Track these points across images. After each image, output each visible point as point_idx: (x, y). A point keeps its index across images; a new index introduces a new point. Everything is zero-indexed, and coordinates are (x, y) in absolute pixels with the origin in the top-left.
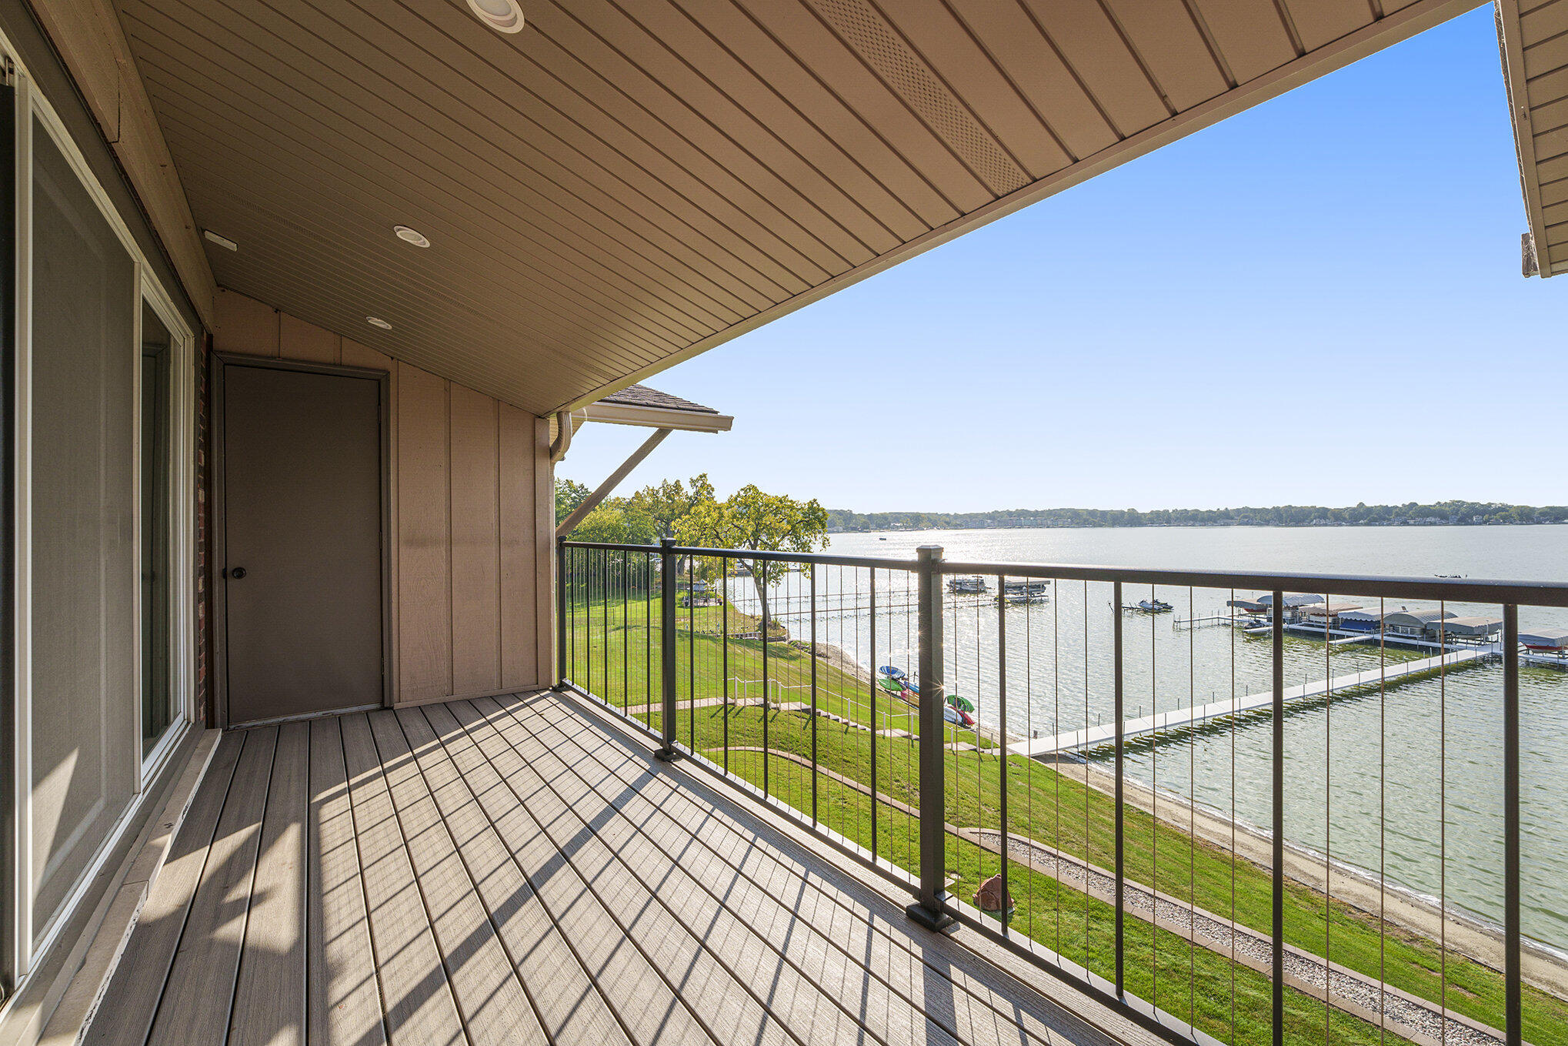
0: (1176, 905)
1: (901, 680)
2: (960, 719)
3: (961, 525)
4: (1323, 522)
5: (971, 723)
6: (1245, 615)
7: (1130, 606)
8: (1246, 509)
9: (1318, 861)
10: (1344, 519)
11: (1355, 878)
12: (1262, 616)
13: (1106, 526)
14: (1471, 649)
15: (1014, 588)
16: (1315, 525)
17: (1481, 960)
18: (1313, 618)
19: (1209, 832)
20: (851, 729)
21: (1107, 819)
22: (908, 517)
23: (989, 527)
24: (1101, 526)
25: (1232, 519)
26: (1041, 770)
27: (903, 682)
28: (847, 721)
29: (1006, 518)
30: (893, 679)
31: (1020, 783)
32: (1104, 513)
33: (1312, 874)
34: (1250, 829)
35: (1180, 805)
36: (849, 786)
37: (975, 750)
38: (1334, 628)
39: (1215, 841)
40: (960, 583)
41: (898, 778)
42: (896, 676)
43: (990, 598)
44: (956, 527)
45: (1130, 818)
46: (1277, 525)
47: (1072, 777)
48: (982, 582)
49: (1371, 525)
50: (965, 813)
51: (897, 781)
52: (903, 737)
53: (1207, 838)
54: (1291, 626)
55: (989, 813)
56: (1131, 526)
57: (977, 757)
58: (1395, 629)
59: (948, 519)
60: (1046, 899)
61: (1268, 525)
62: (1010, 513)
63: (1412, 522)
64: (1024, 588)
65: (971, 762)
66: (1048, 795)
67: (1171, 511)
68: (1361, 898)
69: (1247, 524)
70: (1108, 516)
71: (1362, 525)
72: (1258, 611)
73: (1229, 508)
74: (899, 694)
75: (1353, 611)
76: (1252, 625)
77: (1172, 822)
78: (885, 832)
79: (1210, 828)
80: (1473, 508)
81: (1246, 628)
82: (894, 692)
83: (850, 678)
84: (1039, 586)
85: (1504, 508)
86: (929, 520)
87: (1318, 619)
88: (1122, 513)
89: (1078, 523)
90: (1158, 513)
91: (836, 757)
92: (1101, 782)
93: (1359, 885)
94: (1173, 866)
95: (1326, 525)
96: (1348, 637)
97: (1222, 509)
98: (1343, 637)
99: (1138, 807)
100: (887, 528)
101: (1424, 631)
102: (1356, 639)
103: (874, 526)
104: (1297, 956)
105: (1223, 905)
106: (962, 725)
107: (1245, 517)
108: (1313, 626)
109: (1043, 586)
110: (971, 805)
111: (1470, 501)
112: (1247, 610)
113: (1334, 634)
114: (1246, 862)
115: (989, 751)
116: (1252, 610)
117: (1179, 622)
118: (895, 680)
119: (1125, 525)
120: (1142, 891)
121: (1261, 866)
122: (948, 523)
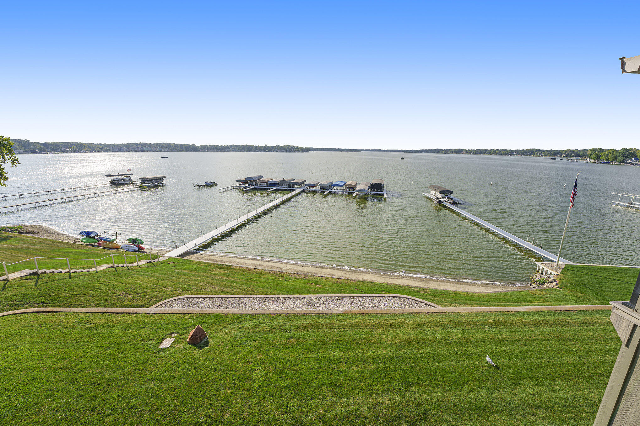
0: (252, 297)
1: (96, 237)
2: (137, 249)
3: (110, 150)
4: (256, 151)
5: (143, 249)
6: (241, 184)
7: (201, 185)
8: (234, 146)
9: (279, 262)
10: (262, 150)
11: (289, 264)
12: (247, 184)
13: (183, 151)
14: (299, 189)
15: (148, 181)
16: (254, 152)
17: (319, 275)
18: (261, 183)
19: (249, 264)
20: (72, 275)
21: (215, 273)
22: (74, 145)
23: (126, 151)
24: (181, 151)
25: (230, 149)
26: (184, 261)
27: (98, 237)
28: (69, 270)
29: (135, 146)
30: (90, 237)
31: (177, 270)
32: (182, 145)
33: (279, 267)
34: (260, 259)
35: (237, 258)
36: (89, 313)
37: (150, 262)
38: (267, 186)
39: (252, 267)
40: (118, 180)
41: (114, 291)
42: (92, 235)
43: (136, 186)
44: (107, 151)
45: (223, 269)
46: (244, 152)
47: (197, 260)
48: (130, 179)
49: (269, 152)
50: (157, 295)
51: (114, 293)
52: (109, 268)
53: (249, 267)
54: (256, 187)
55: (168, 290)
56: (194, 151)
57: (152, 265)
58: (282, 185)
59: (101, 147)
60: (219, 324)
61: (241, 152)
62: (137, 144)
63: (278, 151)
64: (153, 180)
65: (151, 268)
66: (190, 272)
67: (208, 145)
68: (292, 269)
69: (234, 151)
70: (184, 147)
71: (266, 152)
72: (245, 183)
73: (228, 145)
74: (96, 244)
75: (272, 180)
76: (245, 188)
77: (237, 265)
78: (125, 330)
79: (249, 263)
80: (292, 147)
81: (243, 189)
82: (93, 244)
83: (58, 243)
84: (160, 179)
85: (298, 148)
86: (89, 147)
87: (263, 184)
88: (189, 145)
89: (171, 150)
90: (203, 146)
91: (68, 295)
92: (208, 258)
93: (290, 266)
94: (243, 282)
95: (257, 152)
96: (271, 189)
97: (226, 145)
98: (270, 189)
99: (225, 264)
100: (60, 151)
101: (289, 185)
102: (273, 189)
103: (49, 150)
104: (288, 297)
105: (262, 289)
106: (139, 251)
107: (233, 148)
108: (261, 186)
109: (162, 179)
110: (158, 290)
111: (291, 145)
112: (242, 183)
113: (268, 188)
114: (263, 271)
115: (157, 260)
116: (244, 183)
117: (221, 189)
118: (92, 237)
119: (191, 151)
120: (240, 297)
121: (267, 270)
122: (102, 149)
